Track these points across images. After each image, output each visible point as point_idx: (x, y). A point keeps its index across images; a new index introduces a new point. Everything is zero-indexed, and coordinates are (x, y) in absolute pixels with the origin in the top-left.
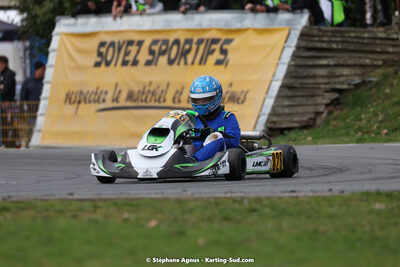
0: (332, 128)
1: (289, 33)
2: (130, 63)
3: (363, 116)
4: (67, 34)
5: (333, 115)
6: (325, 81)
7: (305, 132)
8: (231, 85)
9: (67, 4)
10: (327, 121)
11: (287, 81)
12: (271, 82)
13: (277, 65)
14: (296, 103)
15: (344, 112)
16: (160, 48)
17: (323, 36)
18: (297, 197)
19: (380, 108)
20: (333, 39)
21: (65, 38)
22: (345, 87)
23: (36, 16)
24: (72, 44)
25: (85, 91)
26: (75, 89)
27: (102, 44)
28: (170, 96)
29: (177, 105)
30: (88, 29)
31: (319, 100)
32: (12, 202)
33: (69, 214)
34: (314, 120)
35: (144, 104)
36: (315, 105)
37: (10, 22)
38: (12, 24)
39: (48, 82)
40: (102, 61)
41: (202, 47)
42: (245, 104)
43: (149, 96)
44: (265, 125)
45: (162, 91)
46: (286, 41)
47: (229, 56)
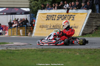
0: (96, 34)
1: (87, 14)
2: (53, 20)
4: (40, 13)
6: (95, 24)
8: (75, 25)
9: (40, 7)
10: (95, 32)
11: (87, 24)
12: (83, 24)
13: (85, 21)
14: (88, 28)
15: (98, 31)
16: (60, 17)
17: (94, 15)
20: (96, 15)
22: (99, 25)
23: (34, 10)
24: (41, 16)
25: (44, 25)
26: (42, 25)
28: (62, 27)
30: (45, 12)
31: (93, 28)
34: (92, 32)
35: (56, 28)
36: (92, 29)
39: (36, 23)
41: (69, 16)
42: (78, 28)
44: (82, 33)
45: (60, 26)
46: (87, 16)
47: (75, 19)
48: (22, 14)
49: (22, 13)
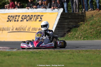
0: (68, 37)
1: (58, 14)
2: (16, 21)
3: (76, 34)
5: (69, 34)
6: (67, 26)
7: (62, 38)
12: (53, 26)
13: (55, 22)
14: (60, 31)
15: (71, 33)
16: (24, 17)
17: (66, 15)
19: (80, 32)
20: (69, 15)
22: (71, 27)
25: (4, 28)
26: (2, 27)
29: (29, 31)
30: (5, 12)
31: (65, 30)
34: (64, 35)
35: (20, 31)
40: (9, 20)
41: (35, 17)
43: (22, 29)
45: (25, 28)
46: (57, 16)
47: (42, 19)
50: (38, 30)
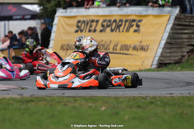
0: (190, 63)
1: (170, 17)
2: (92, 31)
5: (190, 57)
6: (187, 40)
7: (177, 65)
8: (141, 42)
9: (62, 3)
10: (188, 60)
11: (168, 41)
12: (161, 41)
13: (164, 32)
14: (173, 51)
16: (107, 24)
17: (186, 19)
18: (173, 96)
20: (191, 20)
21: (61, 18)
23: (47, 8)
24: (65, 22)
25: (70, 44)
26: (65, 43)
27: (79, 22)
28: (111, 47)
29: (115, 51)
30: (72, 14)
31: (184, 50)
32: (35, 97)
33: (63, 104)
34: (181, 59)
36: (182, 52)
37: (34, 10)
38: (35, 12)
39: (52, 40)
40: (79, 29)
41: (127, 23)
42: (149, 50)
43: (102, 47)
44: (158, 62)
45: (108, 45)
46: (168, 21)
47: (141, 28)
48: (26, 19)
49: (26, 17)
50: (131, 49)
